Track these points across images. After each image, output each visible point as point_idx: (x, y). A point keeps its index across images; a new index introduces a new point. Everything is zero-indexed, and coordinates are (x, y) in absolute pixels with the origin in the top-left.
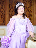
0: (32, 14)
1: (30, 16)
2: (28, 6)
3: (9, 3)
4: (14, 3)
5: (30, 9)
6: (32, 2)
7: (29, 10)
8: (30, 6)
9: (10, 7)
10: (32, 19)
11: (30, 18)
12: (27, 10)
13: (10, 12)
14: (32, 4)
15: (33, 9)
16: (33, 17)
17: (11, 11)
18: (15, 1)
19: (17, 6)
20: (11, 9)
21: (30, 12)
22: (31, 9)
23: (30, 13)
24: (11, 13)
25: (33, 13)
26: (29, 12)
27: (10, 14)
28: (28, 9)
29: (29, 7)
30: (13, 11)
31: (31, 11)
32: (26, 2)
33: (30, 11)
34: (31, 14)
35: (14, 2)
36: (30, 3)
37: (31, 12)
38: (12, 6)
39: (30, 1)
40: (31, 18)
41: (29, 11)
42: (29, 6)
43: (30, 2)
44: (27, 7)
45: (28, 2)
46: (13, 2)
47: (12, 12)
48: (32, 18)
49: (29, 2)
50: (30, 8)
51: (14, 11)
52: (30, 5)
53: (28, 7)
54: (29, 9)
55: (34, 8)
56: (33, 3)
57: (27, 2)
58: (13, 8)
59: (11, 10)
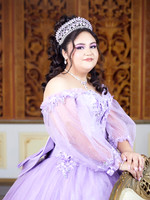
0: (129, 69)
1: (121, 78)
2: (110, 29)
3: (25, 16)
4: (49, 17)
5: (122, 44)
6: (131, 11)
7: (115, 49)
8: (120, 29)
9: (30, 34)
10: (127, 90)
11: (120, 84)
12: (107, 50)
13: (26, 56)
14: (130, 23)
15: (136, 47)
16: (136, 83)
17: (32, 52)
18: (51, 8)
19: (61, 35)
20: (30, 46)
21: (120, 56)
22: (125, 46)
23: (122, 63)
24: (34, 60)
25: (134, 61)
26: (117, 59)
27: (30, 66)
28: (110, 42)
29: (114, 36)
30: (40, 54)
31: (123, 53)
32: (101, 13)
33: (118, 51)
34: (125, 66)
35: (45, 11)
36: (120, 18)
37: (123, 58)
38: (37, 31)
39: (121, 7)
40: (122, 86)
41: (113, 53)
42: (115, 30)
43: (118, 14)
44: (106, 37)
45: (110, 10)
46: (41, 11)
47: (35, 56)
48: (131, 84)
49: (114, 11)
50: (122, 41)
51: (45, 53)
52: (121, 25)
53: (110, 35)
54: (118, 43)
55: (136, 39)
56: (136, 17)
57: (105, 11)
58: (41, 37)
59: (32, 49)
